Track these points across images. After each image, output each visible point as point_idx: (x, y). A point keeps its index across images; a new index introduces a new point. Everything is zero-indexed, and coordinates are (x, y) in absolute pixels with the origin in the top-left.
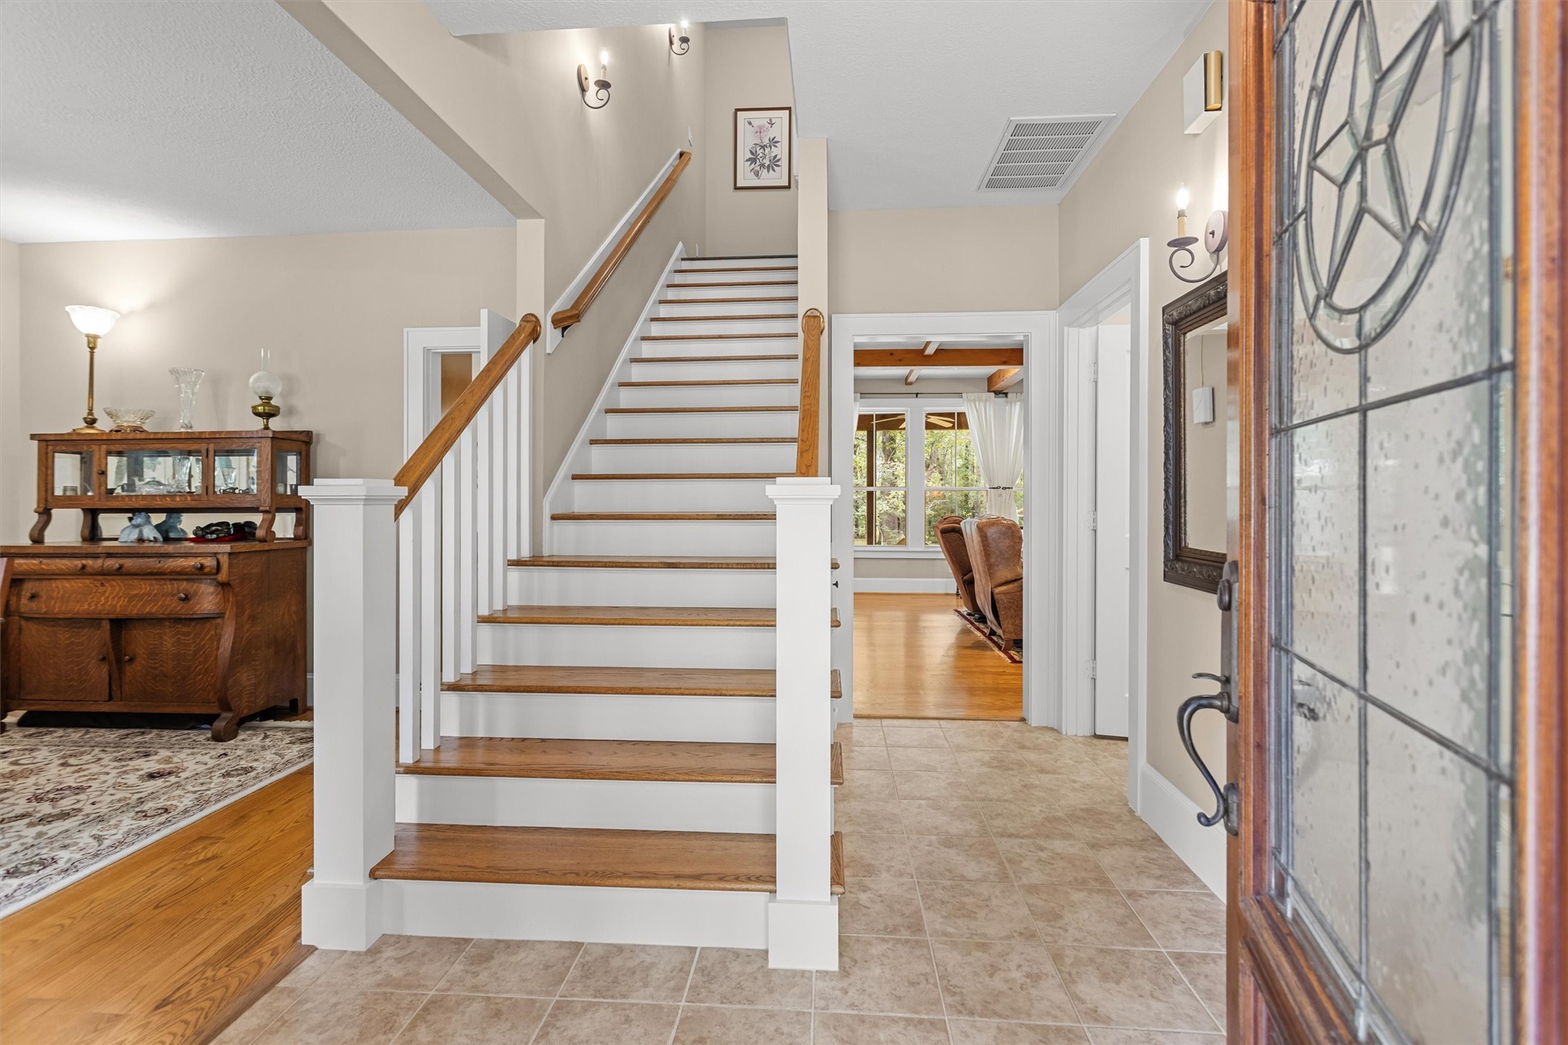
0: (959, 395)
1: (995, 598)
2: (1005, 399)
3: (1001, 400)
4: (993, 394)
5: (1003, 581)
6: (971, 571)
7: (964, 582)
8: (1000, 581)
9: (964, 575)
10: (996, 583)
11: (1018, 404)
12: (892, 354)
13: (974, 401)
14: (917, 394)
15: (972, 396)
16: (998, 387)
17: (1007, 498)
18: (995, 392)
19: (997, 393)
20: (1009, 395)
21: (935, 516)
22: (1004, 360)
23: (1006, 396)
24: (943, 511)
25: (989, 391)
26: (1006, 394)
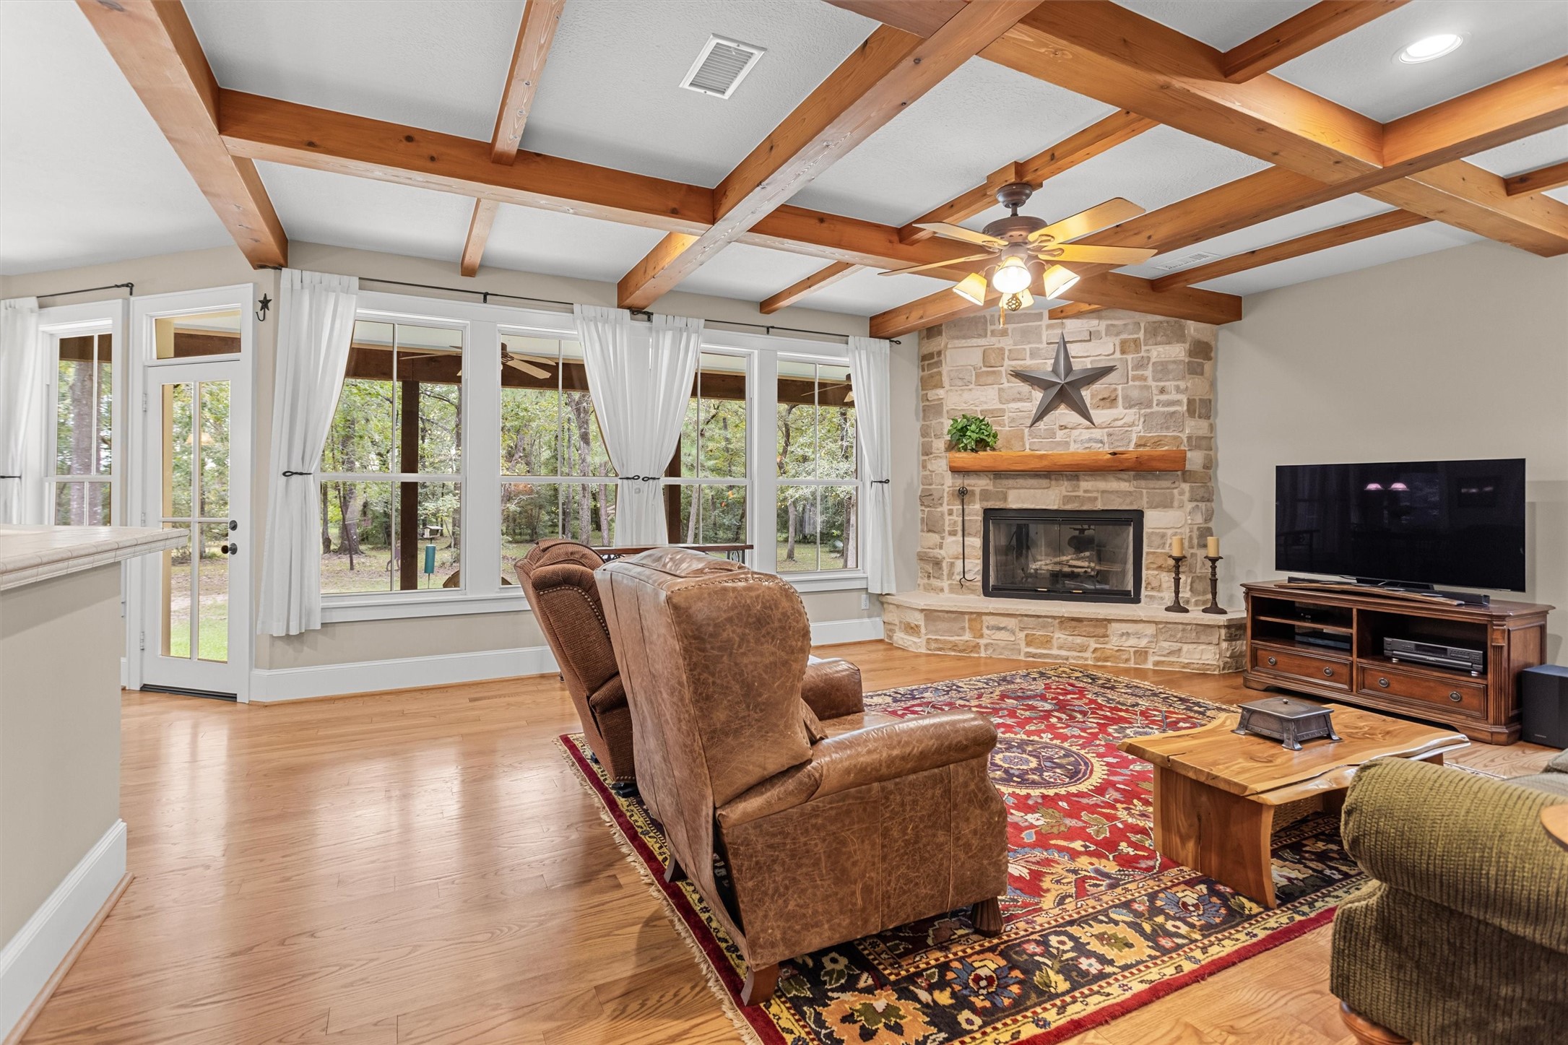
0: (568, 306)
1: (727, 840)
2: (647, 324)
3: (641, 325)
4: (627, 312)
5: (751, 779)
6: (618, 673)
7: (593, 708)
8: (742, 780)
9: (593, 691)
10: (730, 791)
11: (669, 335)
12: (409, 139)
13: (595, 320)
14: (486, 295)
15: (591, 311)
16: (636, 298)
17: (651, 496)
18: (629, 308)
19: (636, 311)
20: (655, 317)
21: (520, 513)
22: (672, 205)
23: (649, 320)
24: (529, 507)
25: (620, 306)
26: (649, 316)
